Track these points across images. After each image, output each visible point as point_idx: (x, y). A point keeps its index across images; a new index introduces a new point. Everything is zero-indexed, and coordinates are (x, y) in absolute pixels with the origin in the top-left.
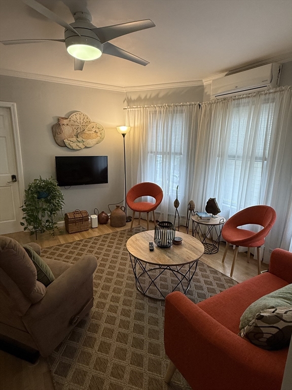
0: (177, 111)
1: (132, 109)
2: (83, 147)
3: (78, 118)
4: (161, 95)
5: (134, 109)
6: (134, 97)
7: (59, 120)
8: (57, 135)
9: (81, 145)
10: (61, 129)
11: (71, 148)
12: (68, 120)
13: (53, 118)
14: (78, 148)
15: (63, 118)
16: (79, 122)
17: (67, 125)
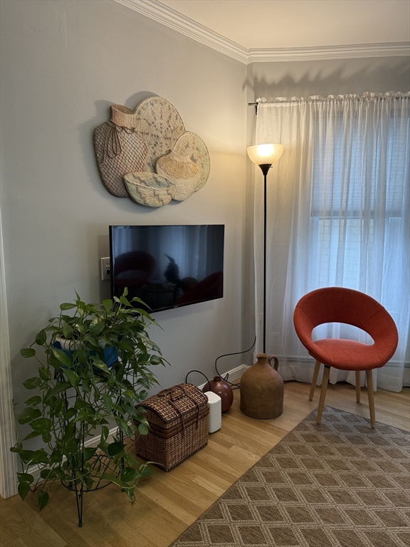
0: (399, 110)
1: (272, 105)
2: (167, 199)
3: (158, 114)
4: (348, 73)
5: (279, 105)
6: (273, 77)
7: (111, 112)
8: (107, 160)
9: (162, 192)
10: (117, 142)
11: (142, 202)
12: (136, 115)
13: (98, 104)
14: (157, 203)
15: (123, 109)
16: (159, 126)
17: (133, 130)
